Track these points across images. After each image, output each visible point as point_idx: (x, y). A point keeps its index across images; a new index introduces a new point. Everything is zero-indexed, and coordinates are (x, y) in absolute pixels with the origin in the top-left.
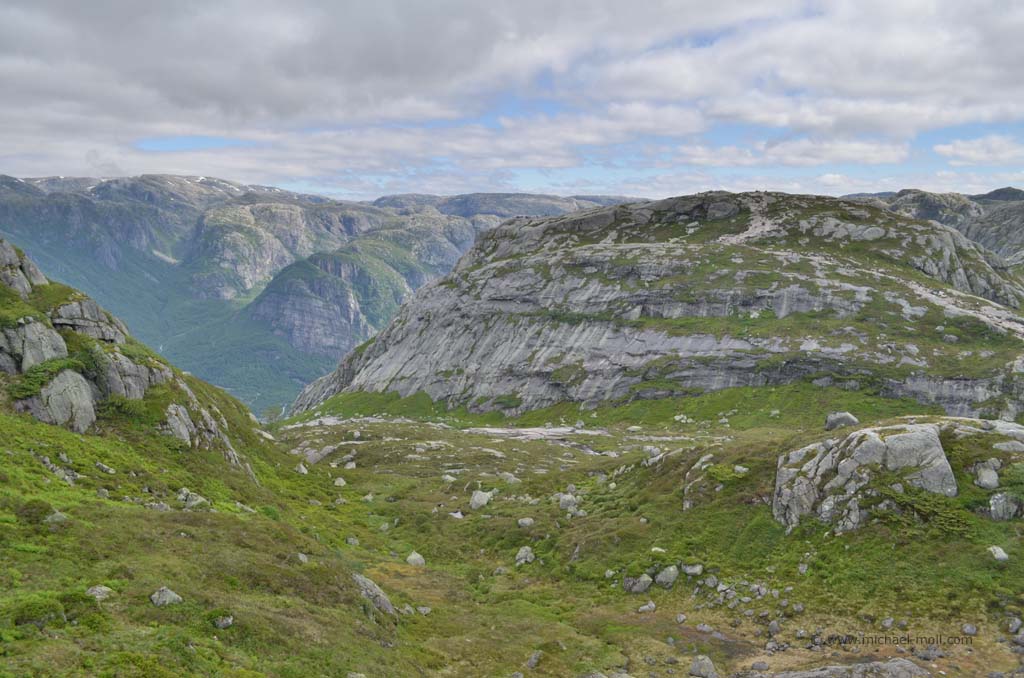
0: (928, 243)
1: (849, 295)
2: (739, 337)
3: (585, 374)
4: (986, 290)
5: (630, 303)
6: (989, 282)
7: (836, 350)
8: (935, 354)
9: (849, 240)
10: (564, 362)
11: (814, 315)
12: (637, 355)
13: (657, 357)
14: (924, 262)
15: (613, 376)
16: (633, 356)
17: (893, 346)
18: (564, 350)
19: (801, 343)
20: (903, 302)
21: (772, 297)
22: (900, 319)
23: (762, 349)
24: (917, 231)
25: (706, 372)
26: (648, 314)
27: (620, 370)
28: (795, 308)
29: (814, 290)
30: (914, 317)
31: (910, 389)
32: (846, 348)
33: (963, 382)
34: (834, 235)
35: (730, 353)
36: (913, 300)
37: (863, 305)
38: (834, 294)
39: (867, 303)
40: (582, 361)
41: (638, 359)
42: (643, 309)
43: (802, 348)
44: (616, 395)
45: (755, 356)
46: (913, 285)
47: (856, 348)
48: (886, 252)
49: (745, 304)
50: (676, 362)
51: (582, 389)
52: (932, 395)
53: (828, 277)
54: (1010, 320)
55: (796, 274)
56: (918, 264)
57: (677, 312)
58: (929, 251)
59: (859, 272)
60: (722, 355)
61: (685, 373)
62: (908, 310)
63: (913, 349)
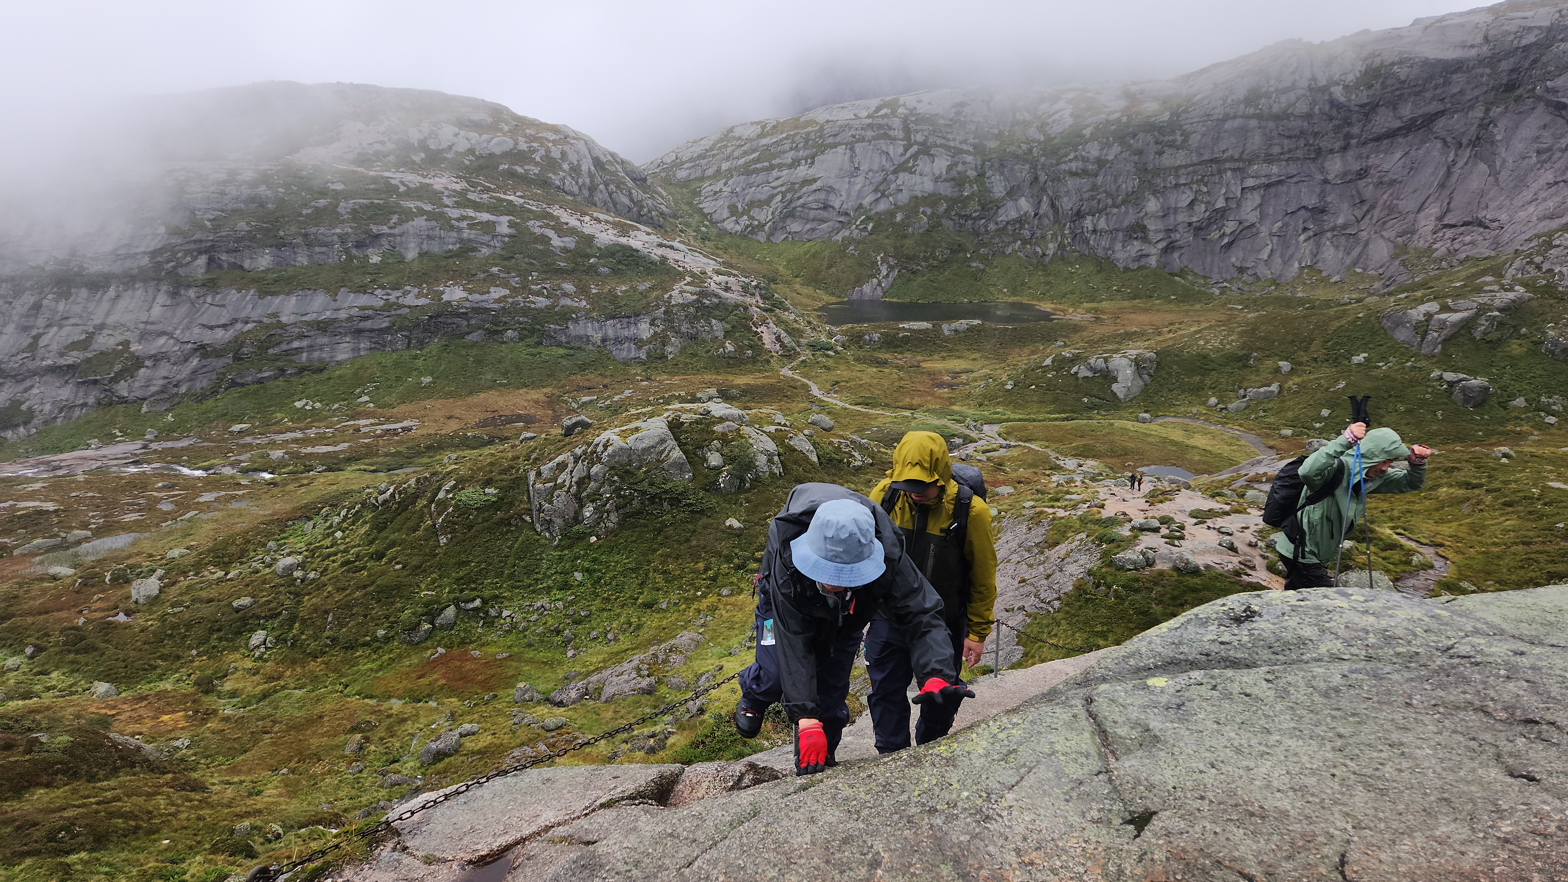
0: (564, 154)
1: (488, 228)
2: (362, 289)
3: (138, 362)
4: (630, 209)
5: (187, 252)
6: (632, 200)
7: (485, 297)
8: (594, 291)
9: (473, 154)
10: (95, 346)
11: (450, 255)
12: (219, 326)
13: (250, 326)
14: (563, 180)
15: (186, 360)
16: (211, 328)
17: (547, 286)
18: (91, 330)
19: (443, 293)
20: (551, 233)
21: (394, 235)
22: (548, 252)
23: (395, 304)
24: (549, 141)
25: (325, 340)
26: (220, 267)
27: (196, 350)
28: (425, 247)
29: (447, 224)
30: (565, 250)
31: (573, 333)
32: (497, 293)
33: (625, 320)
34: (454, 148)
35: (355, 312)
36: (561, 229)
37: (507, 239)
38: (471, 227)
39: (510, 236)
40: (126, 344)
41: (220, 333)
42: (211, 260)
43: (446, 297)
44: (198, 385)
45: (386, 313)
46: (557, 211)
47: (508, 292)
48: (520, 170)
49: (359, 245)
50: (280, 331)
51: (137, 384)
52: (597, 337)
53: (458, 205)
54: (660, 245)
55: (419, 204)
56: (557, 183)
57: (264, 261)
58: (566, 166)
59: (494, 198)
60: (343, 315)
61: (296, 344)
62: (556, 242)
63: (569, 287)
